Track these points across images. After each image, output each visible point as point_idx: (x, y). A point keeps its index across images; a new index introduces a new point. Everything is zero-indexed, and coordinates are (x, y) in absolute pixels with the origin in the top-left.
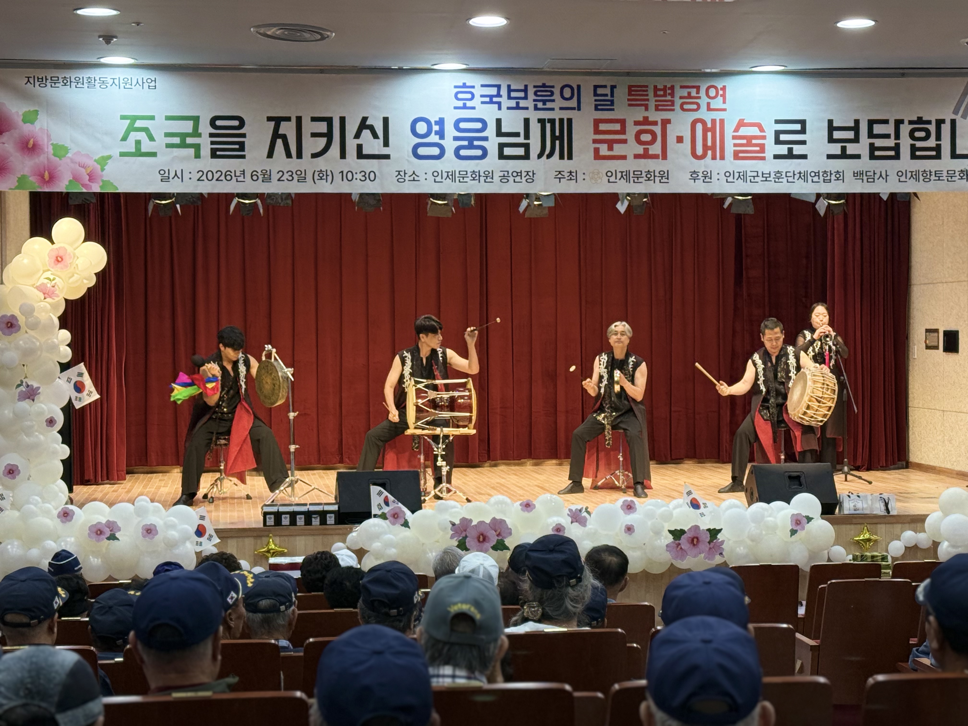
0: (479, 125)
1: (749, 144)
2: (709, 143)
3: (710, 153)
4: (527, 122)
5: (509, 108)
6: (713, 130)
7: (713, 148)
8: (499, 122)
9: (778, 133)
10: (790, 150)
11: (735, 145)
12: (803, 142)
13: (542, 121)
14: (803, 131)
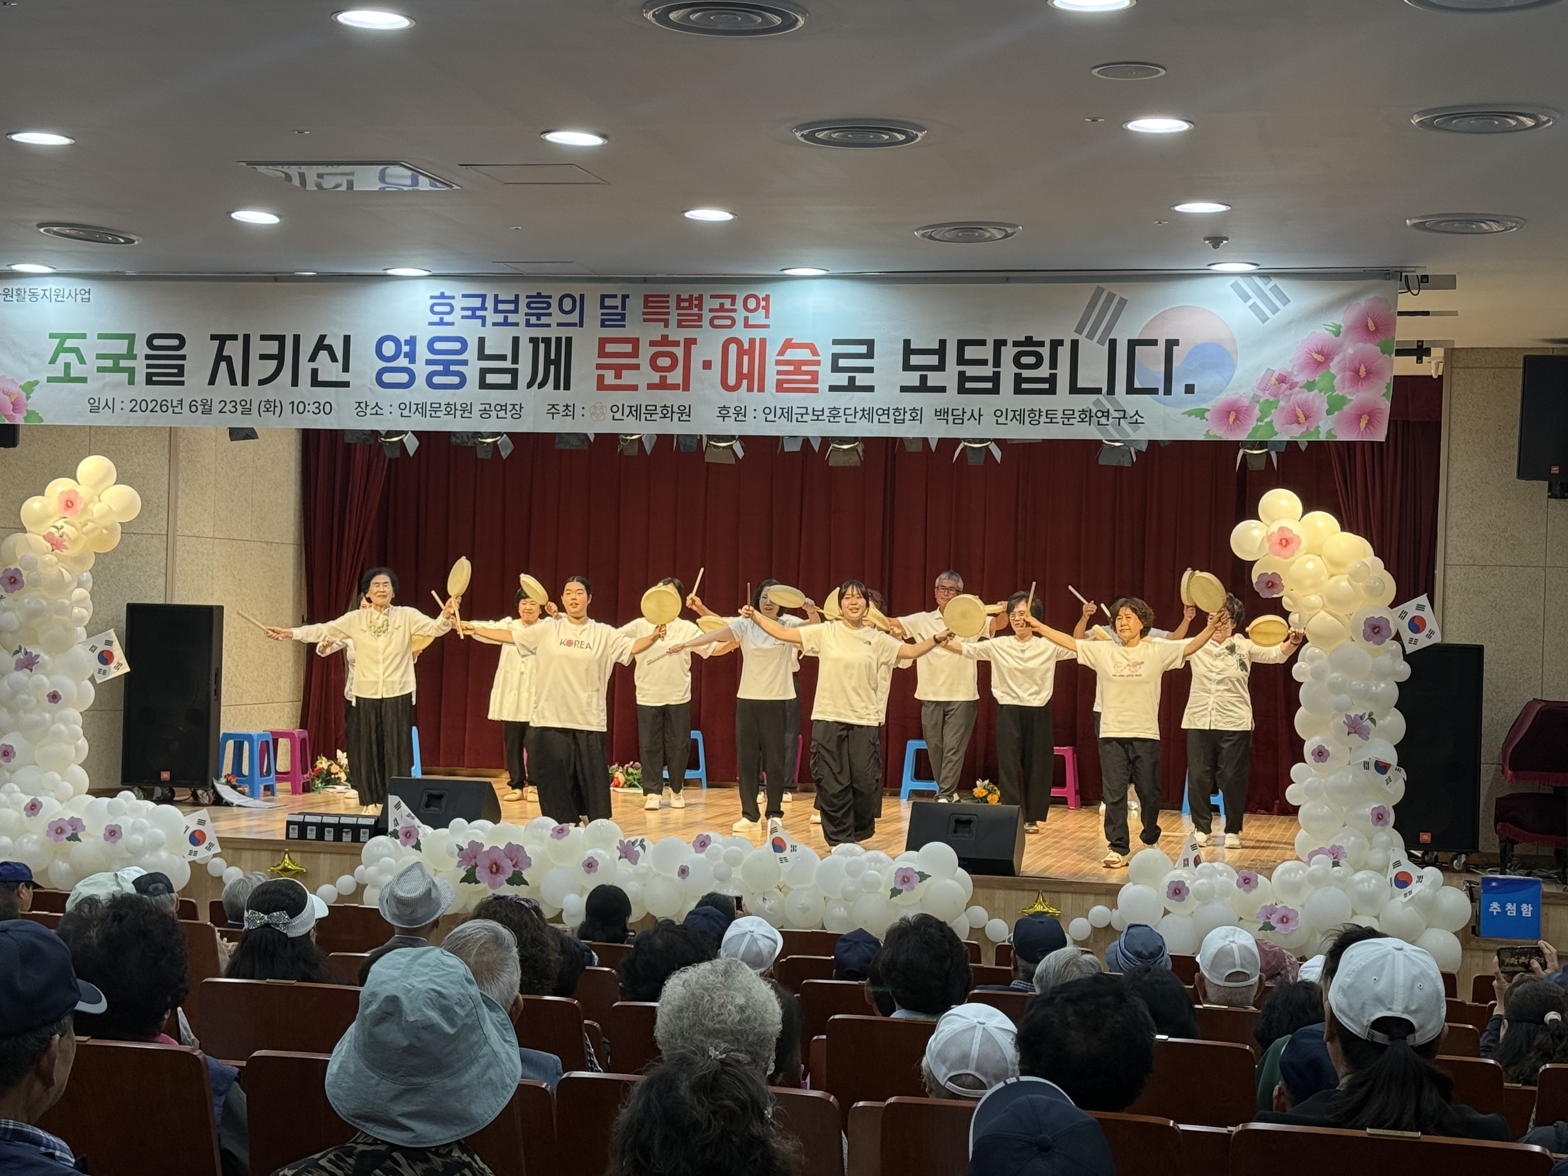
0: (457, 346)
1: (797, 371)
2: (745, 370)
3: (745, 382)
4: (516, 341)
5: (494, 324)
6: (751, 353)
7: (750, 376)
8: (482, 341)
9: (836, 357)
10: (852, 380)
11: (779, 373)
12: (870, 370)
13: (534, 341)
14: (870, 355)
